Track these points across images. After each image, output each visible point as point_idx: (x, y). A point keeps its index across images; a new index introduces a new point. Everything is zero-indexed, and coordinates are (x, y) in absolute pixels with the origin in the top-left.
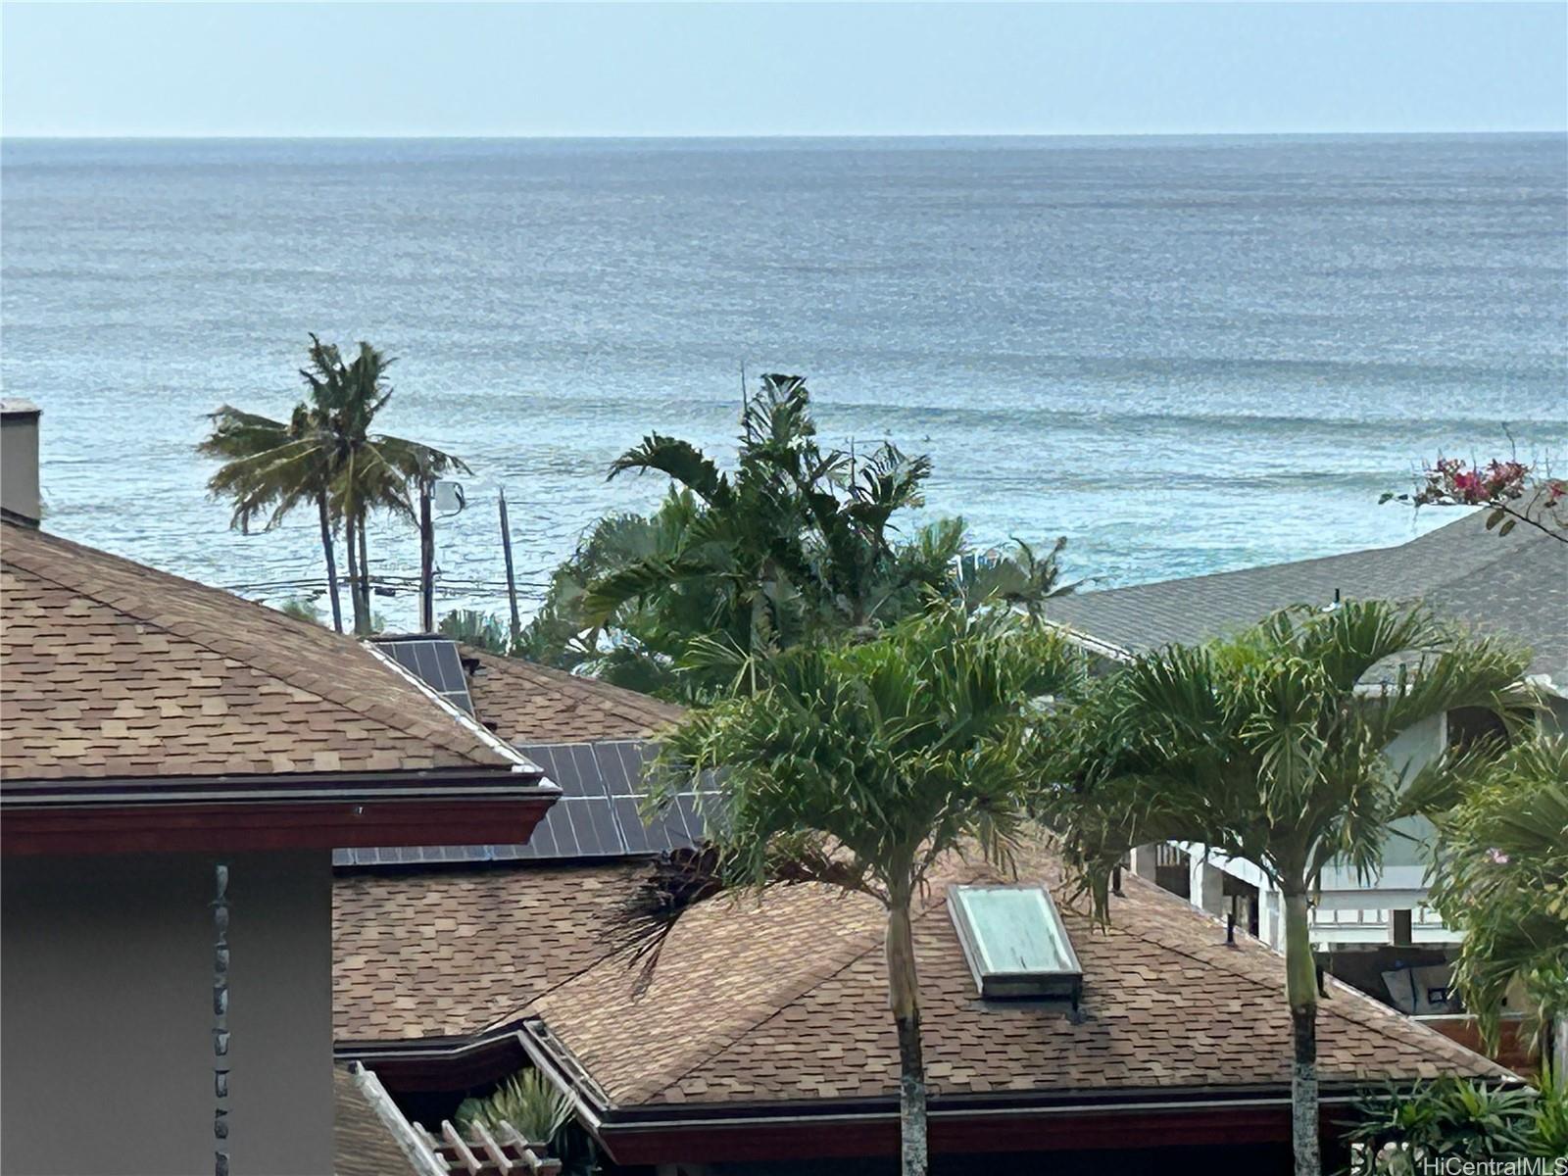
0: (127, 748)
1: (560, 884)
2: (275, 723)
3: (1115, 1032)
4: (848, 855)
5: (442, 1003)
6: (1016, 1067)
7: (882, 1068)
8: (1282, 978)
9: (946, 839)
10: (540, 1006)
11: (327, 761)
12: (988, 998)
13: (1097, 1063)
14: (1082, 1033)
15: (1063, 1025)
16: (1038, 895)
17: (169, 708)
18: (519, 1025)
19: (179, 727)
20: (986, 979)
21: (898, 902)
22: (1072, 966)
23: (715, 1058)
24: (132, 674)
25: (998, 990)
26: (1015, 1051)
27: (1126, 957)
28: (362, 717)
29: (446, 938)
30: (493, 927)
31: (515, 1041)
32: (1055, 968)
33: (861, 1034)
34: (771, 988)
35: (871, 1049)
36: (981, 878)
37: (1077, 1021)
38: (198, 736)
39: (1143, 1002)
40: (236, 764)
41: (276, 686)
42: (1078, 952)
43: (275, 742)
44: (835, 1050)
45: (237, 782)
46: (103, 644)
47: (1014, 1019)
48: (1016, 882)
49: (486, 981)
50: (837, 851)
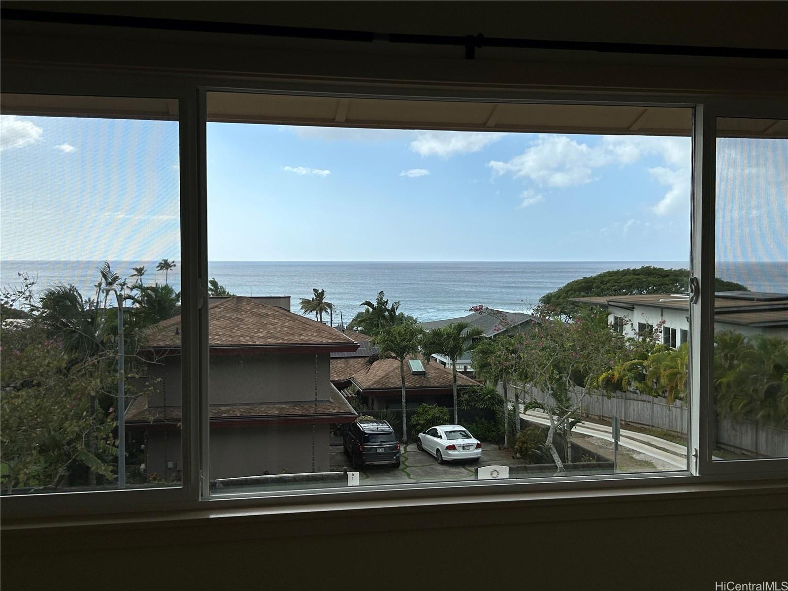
0: (304, 340)
1: (355, 360)
2: (323, 337)
3: (430, 379)
4: (395, 355)
5: (340, 375)
6: (417, 383)
7: (399, 384)
8: (452, 372)
9: (408, 353)
10: (353, 376)
11: (330, 341)
12: (413, 374)
13: (428, 383)
14: (425, 379)
15: (423, 378)
16: (420, 361)
17: (309, 334)
18: (350, 378)
19: (311, 337)
20: (413, 372)
21: (402, 361)
22: (424, 370)
23: (377, 382)
24: (305, 330)
25: (414, 373)
26: (417, 381)
27: (431, 369)
28: (334, 336)
29: (341, 367)
30: (347, 365)
31: (350, 380)
32: (422, 370)
33: (397, 379)
34: (384, 373)
35: (398, 381)
36: (412, 359)
37: (425, 377)
38: (313, 338)
39: (433, 375)
40: (318, 342)
41: (323, 332)
42: (425, 368)
43: (323, 339)
44: (393, 381)
45: (318, 344)
46: (301, 326)
47: (416, 377)
48: (417, 359)
49: (346, 372)
50: (393, 355)
